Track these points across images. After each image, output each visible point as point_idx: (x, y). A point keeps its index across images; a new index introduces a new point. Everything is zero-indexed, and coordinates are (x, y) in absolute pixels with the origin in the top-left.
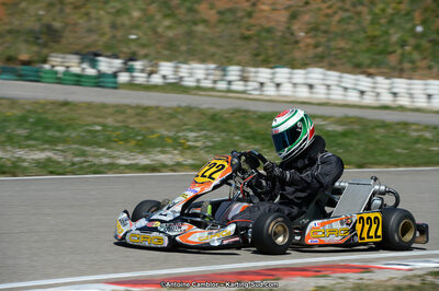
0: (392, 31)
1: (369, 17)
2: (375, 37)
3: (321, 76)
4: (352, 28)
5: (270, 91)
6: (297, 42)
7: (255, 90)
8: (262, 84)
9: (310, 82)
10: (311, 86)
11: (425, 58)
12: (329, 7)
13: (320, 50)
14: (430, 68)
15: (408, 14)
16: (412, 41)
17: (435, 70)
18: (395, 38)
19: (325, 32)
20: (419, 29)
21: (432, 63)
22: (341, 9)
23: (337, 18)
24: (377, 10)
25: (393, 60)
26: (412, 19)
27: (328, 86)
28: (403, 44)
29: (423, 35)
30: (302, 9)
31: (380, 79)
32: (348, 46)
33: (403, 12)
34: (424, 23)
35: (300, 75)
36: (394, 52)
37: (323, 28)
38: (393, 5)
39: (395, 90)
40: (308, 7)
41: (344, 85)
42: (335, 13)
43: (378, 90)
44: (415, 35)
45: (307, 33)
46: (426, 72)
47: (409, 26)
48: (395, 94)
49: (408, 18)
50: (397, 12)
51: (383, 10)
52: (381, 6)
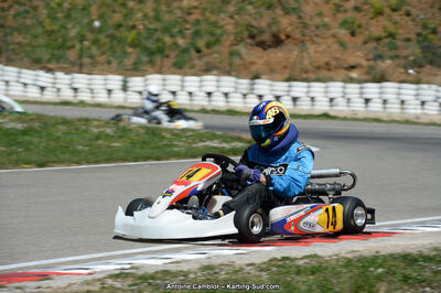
0: (69, 26)
1: (45, 12)
4: (29, 22)
14: (109, 63)
15: (84, 9)
16: (90, 36)
17: (114, 65)
18: (73, 33)
20: (97, 24)
21: (111, 58)
23: (12, 12)
25: (72, 55)
26: (89, 14)
27: (7, 82)
28: (82, 38)
29: (100, 30)
31: (60, 75)
32: (26, 41)
33: (80, 7)
34: (101, 17)
36: (73, 47)
39: (75, 86)
41: (23, 80)
42: (11, 6)
44: (93, 30)
46: (106, 66)
47: (86, 21)
48: (75, 90)
49: (85, 12)
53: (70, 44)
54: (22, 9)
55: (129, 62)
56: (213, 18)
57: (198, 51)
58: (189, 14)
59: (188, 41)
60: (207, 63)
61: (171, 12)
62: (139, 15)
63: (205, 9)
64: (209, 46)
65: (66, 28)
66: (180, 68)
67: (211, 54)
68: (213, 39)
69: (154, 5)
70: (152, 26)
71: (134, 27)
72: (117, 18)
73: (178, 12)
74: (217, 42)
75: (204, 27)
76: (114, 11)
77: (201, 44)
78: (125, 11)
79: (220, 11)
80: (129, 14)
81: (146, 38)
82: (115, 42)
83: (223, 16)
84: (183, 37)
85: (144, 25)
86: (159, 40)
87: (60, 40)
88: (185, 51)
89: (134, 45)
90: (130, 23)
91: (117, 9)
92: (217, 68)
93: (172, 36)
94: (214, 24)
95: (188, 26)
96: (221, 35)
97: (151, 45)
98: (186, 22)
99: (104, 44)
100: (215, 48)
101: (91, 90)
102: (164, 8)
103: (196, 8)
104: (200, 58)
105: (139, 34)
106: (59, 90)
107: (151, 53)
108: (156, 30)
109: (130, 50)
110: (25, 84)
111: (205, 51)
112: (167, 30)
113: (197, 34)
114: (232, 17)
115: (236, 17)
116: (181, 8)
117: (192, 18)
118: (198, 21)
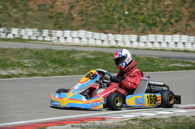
0: (115, 14)
1: (105, 8)
2: (107, 16)
3: (84, 34)
4: (97, 12)
5: (62, 41)
6: (74, 19)
7: (56, 40)
8: (58, 38)
9: (80, 36)
10: (80, 38)
11: (129, 26)
12: (87, 3)
13: (84, 22)
14: (131, 30)
15: (121, 6)
16: (124, 18)
17: (134, 31)
18: (116, 17)
19: (86, 14)
20: (127, 13)
21: (133, 28)
22: (92, 4)
23: (91, 8)
24: (108, 5)
25: (116, 26)
26: (123, 8)
27: (88, 38)
28: (120, 19)
29: (128, 15)
30: (76, 4)
32: (96, 21)
33: (119, 6)
34: (128, 10)
35: (75, 33)
36: (116, 23)
37: (85, 12)
38: (115, 2)
39: (117, 40)
40: (78, 3)
42: (90, 6)
43: (109, 40)
44: (125, 15)
45: (78, 15)
46: (130, 31)
47: (122, 11)
48: (117, 41)
49: (121, 8)
50: (117, 6)
51: (111, 5)
52: (110, 3)
53: (115, 22)
54: (95, 6)
55: (140, 29)
56: (178, 10)
57: (171, 24)
58: (168, 7)
59: (167, 19)
60: (175, 29)
61: (159, 7)
62: (145, 9)
63: (175, 5)
64: (176, 22)
65: (113, 15)
66: (163, 32)
67: (177, 25)
68: (178, 18)
69: (152, 4)
70: (151, 13)
71: (143, 14)
72: (136, 10)
73: (163, 7)
74: (180, 20)
75: (174, 13)
76: (134, 7)
77: (173, 21)
78: (139, 7)
79: (182, 6)
80: (141, 8)
81: (148, 19)
82: (134, 21)
83: (183, 8)
84: (165, 18)
85: (147, 13)
86: (154, 19)
87: (111, 20)
88: (165, 24)
89: (143, 22)
90: (141, 12)
91: (136, 6)
92: (180, 32)
93: (160, 17)
94: (179, 12)
95: (167, 13)
96: (182, 17)
97: (150, 21)
98: (166, 11)
99: (129, 22)
100: (179, 23)
101: (124, 41)
102: (156, 5)
103: (171, 5)
104: (172, 27)
105: (145, 17)
106: (110, 41)
107: (150, 25)
108: (152, 15)
109: (141, 24)
110: (95, 39)
111: (175, 24)
112: (157, 15)
113: (171, 16)
114: (187, 9)
115: (189, 9)
116: (164, 5)
117: (169, 9)
118: (172, 11)
